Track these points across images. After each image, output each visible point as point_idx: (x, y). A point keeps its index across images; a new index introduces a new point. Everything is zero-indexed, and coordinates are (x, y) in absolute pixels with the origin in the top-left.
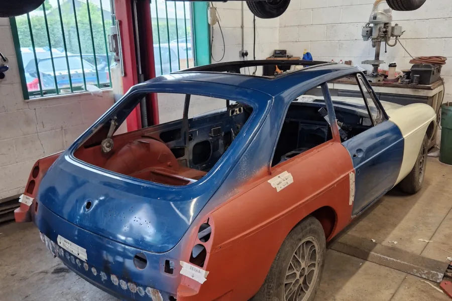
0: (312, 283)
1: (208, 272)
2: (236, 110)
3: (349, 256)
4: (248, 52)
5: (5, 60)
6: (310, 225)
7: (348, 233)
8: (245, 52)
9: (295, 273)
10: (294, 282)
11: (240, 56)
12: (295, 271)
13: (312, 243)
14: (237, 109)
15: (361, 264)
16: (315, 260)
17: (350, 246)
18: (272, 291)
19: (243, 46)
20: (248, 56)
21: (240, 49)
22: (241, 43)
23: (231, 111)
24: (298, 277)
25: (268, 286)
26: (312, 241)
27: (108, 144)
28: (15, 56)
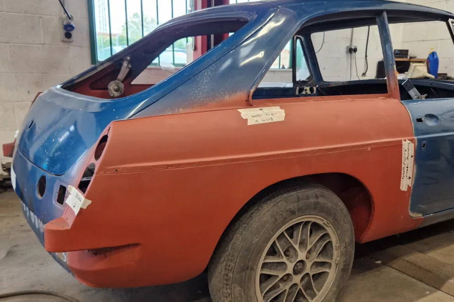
0: (322, 290)
1: (90, 202)
2: (305, 88)
3: (413, 280)
4: (357, 48)
5: (70, 18)
6: (317, 197)
7: (427, 254)
8: (353, 48)
9: (283, 263)
10: (281, 276)
11: (347, 52)
12: (284, 259)
13: (324, 228)
14: (308, 88)
15: (428, 293)
16: (332, 258)
17: (420, 268)
18: (231, 275)
19: (351, 41)
20: (357, 52)
21: (348, 44)
22: (350, 37)
23: (298, 88)
24: (290, 270)
25: (226, 265)
26: (325, 226)
27: (116, 87)
28: (88, 19)
